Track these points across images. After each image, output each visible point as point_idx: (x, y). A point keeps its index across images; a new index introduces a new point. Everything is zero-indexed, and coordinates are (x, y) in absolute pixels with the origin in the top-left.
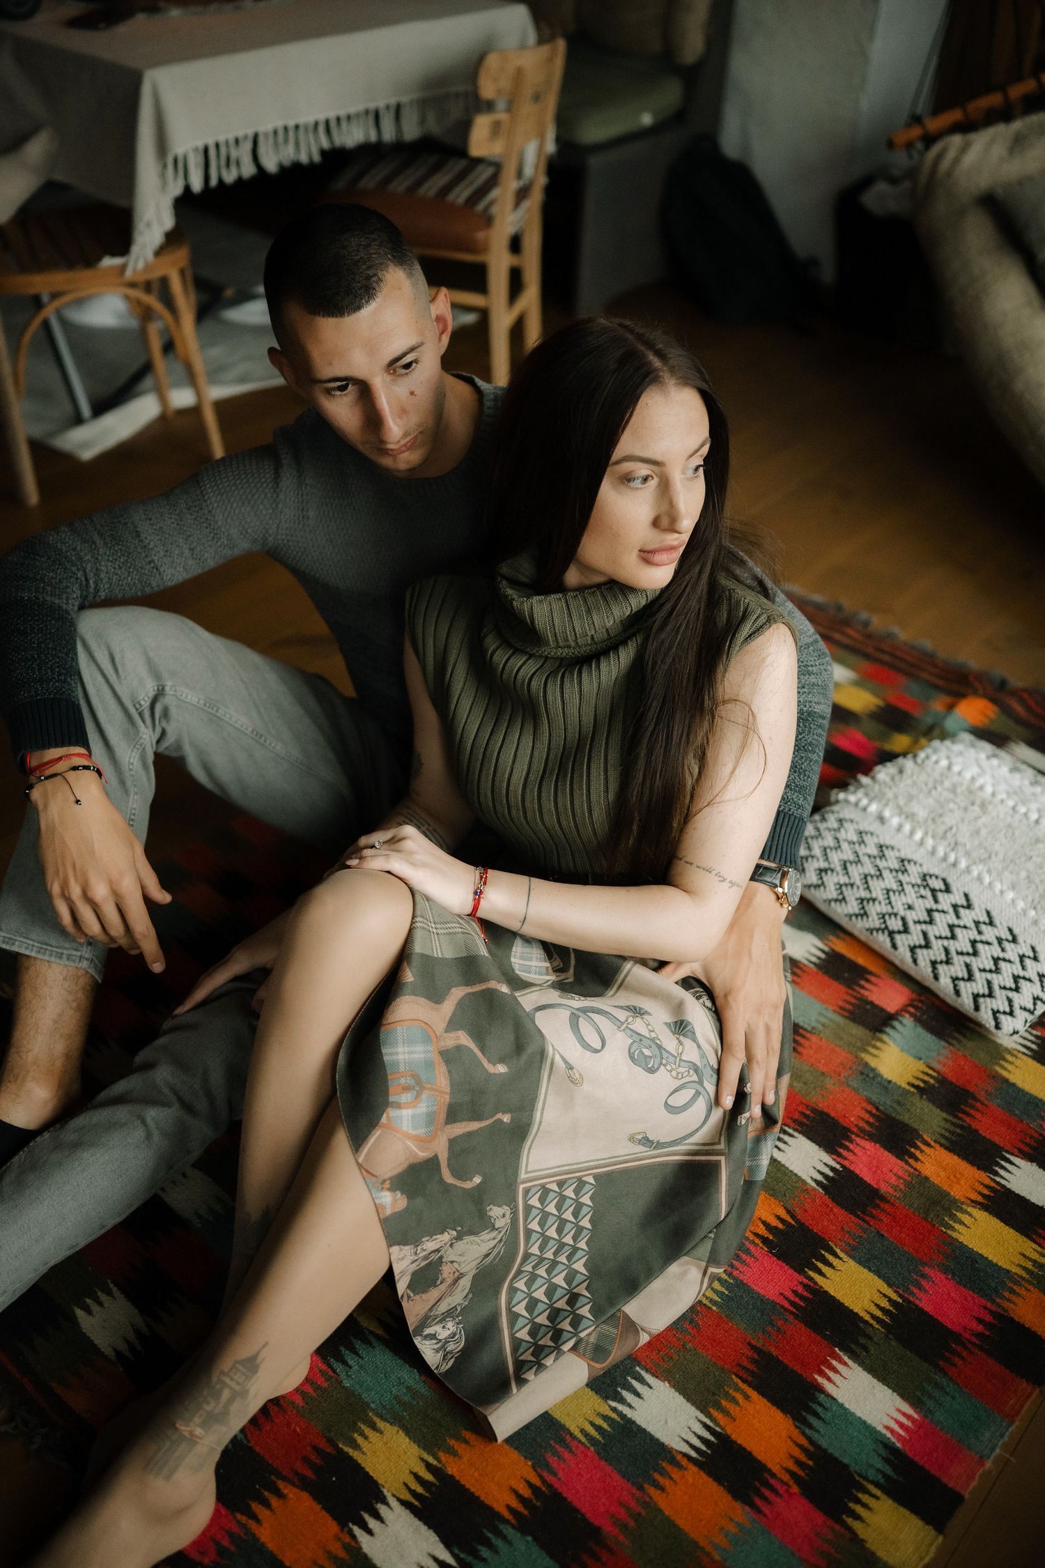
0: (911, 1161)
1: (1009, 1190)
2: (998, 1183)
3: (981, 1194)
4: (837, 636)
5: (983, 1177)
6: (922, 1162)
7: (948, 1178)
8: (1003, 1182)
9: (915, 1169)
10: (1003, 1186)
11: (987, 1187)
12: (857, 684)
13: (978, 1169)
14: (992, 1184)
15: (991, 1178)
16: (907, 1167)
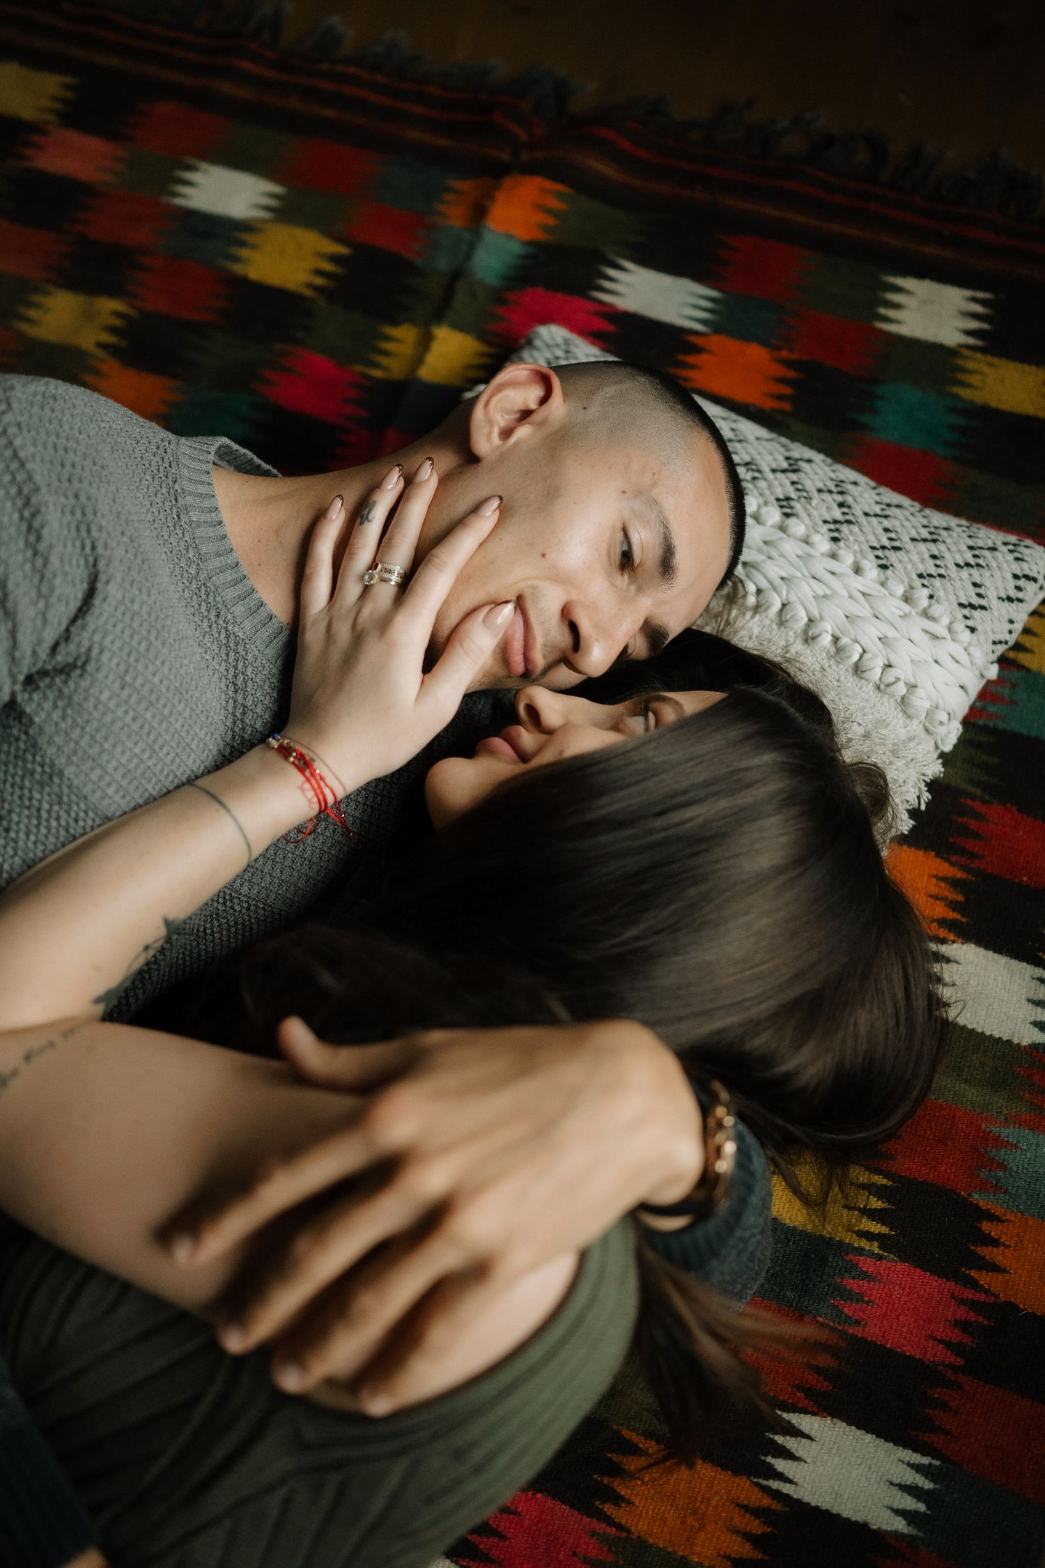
0: (608, 1509)
1: (799, 1503)
2: (777, 1495)
3: (748, 1537)
4: (226, 87)
5: (744, 1488)
6: (630, 1503)
7: (683, 1522)
8: (786, 1489)
9: (620, 1527)
10: (787, 1498)
11: (757, 1512)
12: (286, 212)
13: (736, 1472)
14: (766, 1501)
15: (757, 1484)
16: (602, 1528)
